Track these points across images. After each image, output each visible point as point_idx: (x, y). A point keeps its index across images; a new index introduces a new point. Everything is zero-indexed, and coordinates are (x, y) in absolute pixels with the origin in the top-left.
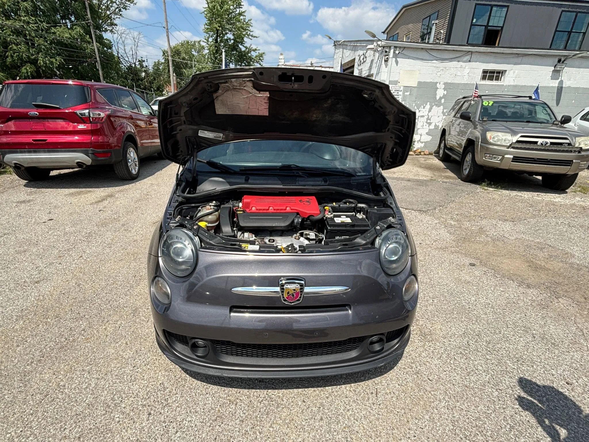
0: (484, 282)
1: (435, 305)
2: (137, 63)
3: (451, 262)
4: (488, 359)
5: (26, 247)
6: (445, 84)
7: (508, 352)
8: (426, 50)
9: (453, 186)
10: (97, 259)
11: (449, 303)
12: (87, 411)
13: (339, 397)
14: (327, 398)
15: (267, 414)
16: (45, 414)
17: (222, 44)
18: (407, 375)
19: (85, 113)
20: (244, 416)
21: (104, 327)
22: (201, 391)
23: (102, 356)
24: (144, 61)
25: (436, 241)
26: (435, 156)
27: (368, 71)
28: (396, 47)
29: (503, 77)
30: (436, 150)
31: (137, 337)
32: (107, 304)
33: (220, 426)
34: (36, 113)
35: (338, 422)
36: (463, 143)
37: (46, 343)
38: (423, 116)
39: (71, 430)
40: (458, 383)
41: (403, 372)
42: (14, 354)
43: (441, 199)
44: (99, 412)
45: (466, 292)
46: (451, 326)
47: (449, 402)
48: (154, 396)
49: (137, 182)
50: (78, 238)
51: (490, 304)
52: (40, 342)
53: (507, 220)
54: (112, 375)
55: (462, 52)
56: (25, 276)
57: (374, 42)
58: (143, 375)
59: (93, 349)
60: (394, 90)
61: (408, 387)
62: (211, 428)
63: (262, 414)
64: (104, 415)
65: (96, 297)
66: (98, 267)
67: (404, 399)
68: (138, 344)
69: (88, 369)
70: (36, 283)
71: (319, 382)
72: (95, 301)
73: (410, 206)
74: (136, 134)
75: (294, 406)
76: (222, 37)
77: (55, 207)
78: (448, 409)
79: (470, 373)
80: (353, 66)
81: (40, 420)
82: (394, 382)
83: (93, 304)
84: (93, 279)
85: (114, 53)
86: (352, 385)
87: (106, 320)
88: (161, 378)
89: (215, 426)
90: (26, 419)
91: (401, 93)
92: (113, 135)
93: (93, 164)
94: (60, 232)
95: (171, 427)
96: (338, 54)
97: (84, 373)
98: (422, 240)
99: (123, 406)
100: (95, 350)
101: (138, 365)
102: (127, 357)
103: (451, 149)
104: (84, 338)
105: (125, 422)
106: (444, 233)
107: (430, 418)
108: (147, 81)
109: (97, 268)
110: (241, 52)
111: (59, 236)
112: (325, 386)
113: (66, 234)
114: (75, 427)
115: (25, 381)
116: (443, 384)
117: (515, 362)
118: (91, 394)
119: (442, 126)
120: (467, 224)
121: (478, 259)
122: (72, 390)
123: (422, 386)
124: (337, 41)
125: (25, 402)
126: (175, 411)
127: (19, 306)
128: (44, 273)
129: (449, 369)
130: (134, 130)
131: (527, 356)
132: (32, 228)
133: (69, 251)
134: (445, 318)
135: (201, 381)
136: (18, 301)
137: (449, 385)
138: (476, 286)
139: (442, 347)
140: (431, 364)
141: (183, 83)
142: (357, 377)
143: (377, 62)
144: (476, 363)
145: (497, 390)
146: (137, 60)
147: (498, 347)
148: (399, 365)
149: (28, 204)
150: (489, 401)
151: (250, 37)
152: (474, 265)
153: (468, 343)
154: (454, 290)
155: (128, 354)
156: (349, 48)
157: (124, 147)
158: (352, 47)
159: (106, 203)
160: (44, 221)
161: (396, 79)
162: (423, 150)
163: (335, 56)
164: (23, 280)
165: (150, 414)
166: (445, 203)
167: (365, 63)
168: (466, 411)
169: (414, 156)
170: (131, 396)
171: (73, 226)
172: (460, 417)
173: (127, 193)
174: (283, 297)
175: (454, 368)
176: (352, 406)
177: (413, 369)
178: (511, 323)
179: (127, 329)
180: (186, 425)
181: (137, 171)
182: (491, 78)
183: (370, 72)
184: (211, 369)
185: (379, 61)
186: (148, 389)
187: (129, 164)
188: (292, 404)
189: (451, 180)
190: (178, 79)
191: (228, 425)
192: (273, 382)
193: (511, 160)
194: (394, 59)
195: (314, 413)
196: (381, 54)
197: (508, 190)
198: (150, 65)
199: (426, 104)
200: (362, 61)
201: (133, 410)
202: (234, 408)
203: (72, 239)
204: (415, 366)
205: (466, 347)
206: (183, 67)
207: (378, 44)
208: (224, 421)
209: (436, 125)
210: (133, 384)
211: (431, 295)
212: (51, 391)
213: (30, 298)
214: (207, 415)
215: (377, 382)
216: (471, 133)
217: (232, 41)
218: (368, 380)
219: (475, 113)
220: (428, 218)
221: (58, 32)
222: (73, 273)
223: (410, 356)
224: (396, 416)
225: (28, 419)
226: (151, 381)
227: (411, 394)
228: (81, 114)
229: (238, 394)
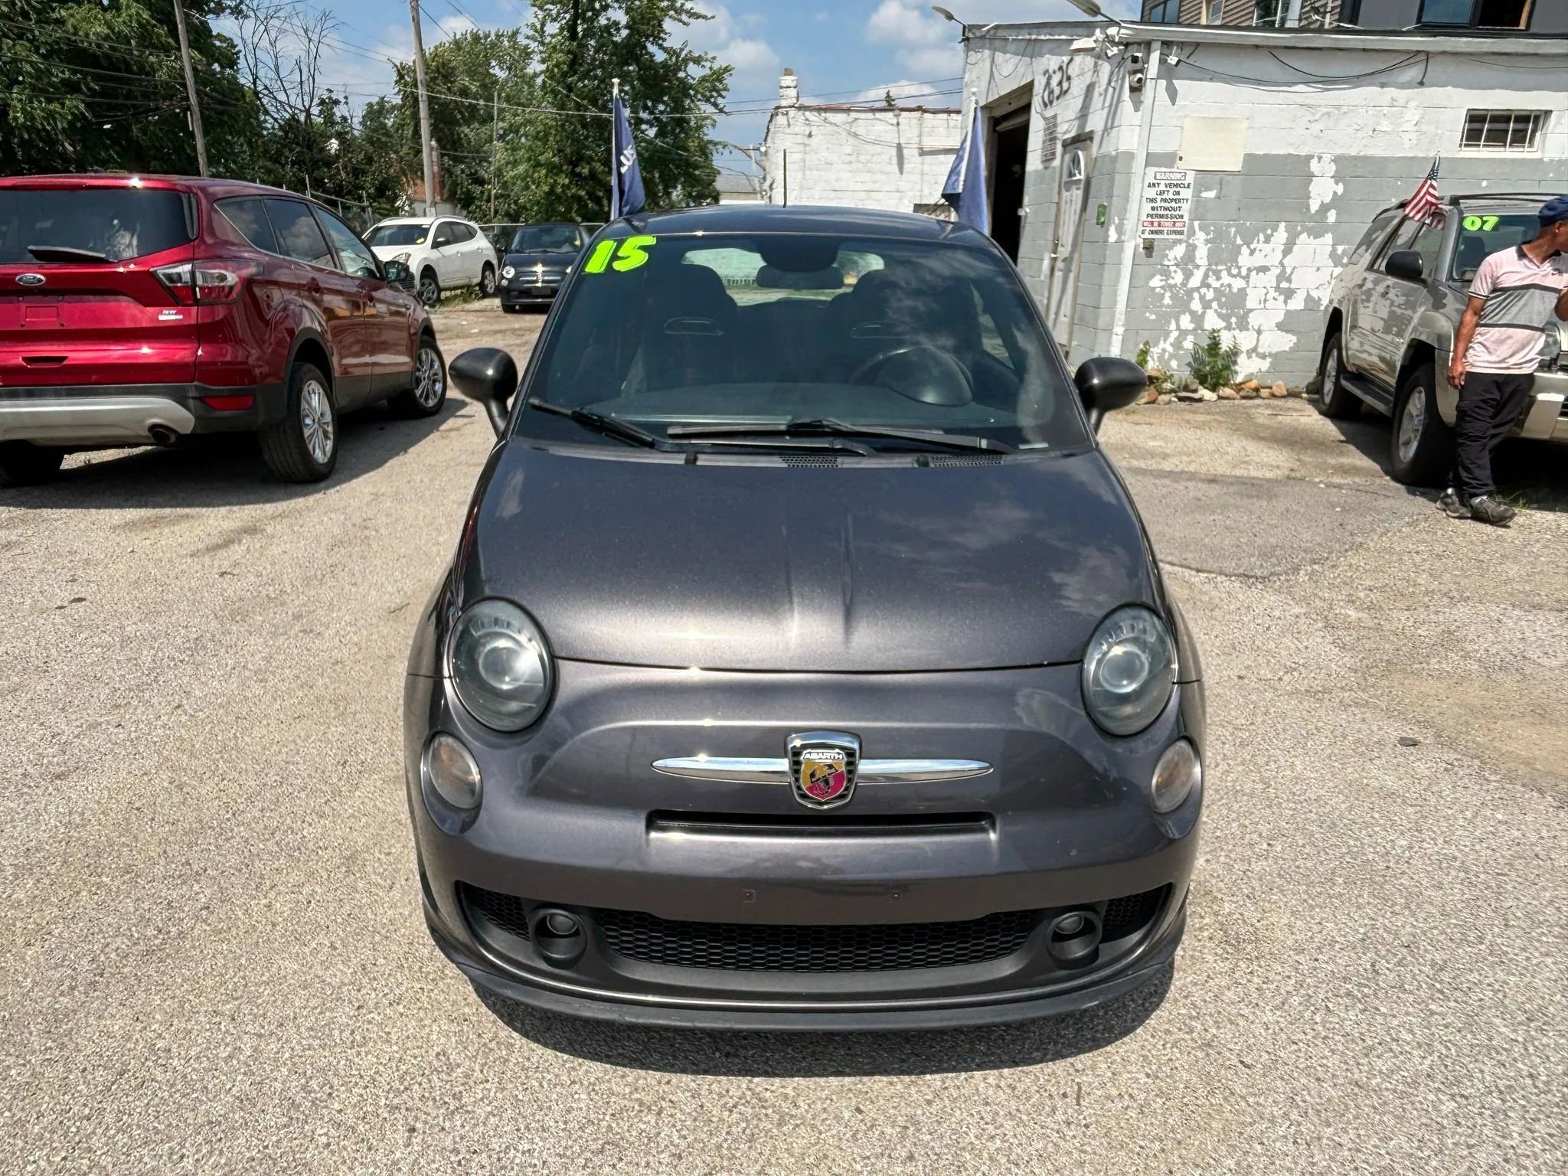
0: (1444, 794)
1: (1275, 858)
2: (315, 110)
3: (1336, 733)
4: (1433, 1013)
5: (16, 679)
6: (1337, 160)
7: (1500, 995)
8: (1272, 50)
9: (1364, 497)
10: (227, 714)
11: (1322, 853)
12: (237, 1116)
13: (965, 1102)
14: (929, 1102)
15: (752, 1139)
16: (125, 1118)
17: (592, 42)
18: (1175, 1050)
19: (179, 275)
20: (683, 1144)
21: (264, 901)
22: (557, 1076)
23: (264, 978)
24: (336, 102)
25: (1295, 670)
26: (1311, 401)
27: (1076, 123)
28: (1167, 44)
29: (1538, 134)
30: (1311, 380)
31: (362, 929)
32: (268, 840)
33: (614, 1166)
34: (39, 276)
35: (959, 1167)
36: (1398, 356)
37: (104, 938)
38: (1263, 269)
39: (197, 1160)
40: (1333, 1075)
41: (1162, 1042)
42: (20, 965)
43: (1318, 539)
44: (271, 1120)
45: (1382, 822)
46: (1322, 919)
47: (1299, 1124)
48: (420, 1084)
49: (328, 488)
50: (164, 653)
51: (1456, 858)
52: (87, 936)
53: (1539, 607)
54: (298, 1027)
55: (1393, 55)
56: (24, 759)
57: (1096, 27)
58: (387, 1030)
59: (237, 958)
60: (1163, 183)
61: (1175, 1082)
62: (589, 1170)
63: (735, 1140)
64: (285, 1126)
65: (233, 821)
66: (231, 735)
67: (1163, 1115)
68: (365, 947)
69: (230, 1010)
70: (58, 777)
71: (903, 1061)
72: (232, 830)
73: (1211, 561)
74: (329, 337)
75: (828, 1122)
76: (592, 20)
77: (87, 562)
78: (1295, 1142)
79: (1372, 1048)
80: (1027, 108)
81: (112, 1132)
82: (1133, 1068)
83: (227, 840)
84: (221, 772)
85: (242, 81)
86: (1006, 1071)
87: (268, 882)
88: (439, 1039)
89: (601, 1166)
90: (73, 1129)
91: (1186, 194)
92: (260, 343)
93: (199, 431)
94: (110, 636)
95: (474, 1164)
96: (977, 68)
97: (218, 1019)
98: (1248, 667)
99: (337, 1106)
100: (243, 961)
101: (371, 1004)
102: (336, 981)
103: (1360, 377)
104: (208, 928)
105: (345, 1148)
106: (1320, 644)
107: (1238, 1164)
108: (345, 167)
109: (230, 739)
110: (651, 65)
111: (108, 647)
112: (924, 1073)
113: (126, 641)
114: (211, 1153)
115: (61, 1036)
116: (1286, 1077)
117: (1520, 1024)
118: (245, 1074)
119: (1331, 302)
120: (1402, 619)
121: (1426, 724)
122: (192, 1061)
123: (1219, 1081)
124: (971, 27)
125: (65, 1086)
126: (485, 1124)
127: (16, 839)
128: (76, 751)
129: (1308, 1037)
130: (320, 324)
131: (1559, 1007)
132: (26, 624)
133: (143, 691)
134: (1305, 897)
135: (555, 1048)
136: (14, 827)
137: (1302, 1081)
138: (1416, 805)
139: (1289, 977)
140: (1252, 1023)
141: (463, 171)
142: (1020, 1052)
143: (1106, 90)
144: (1396, 1022)
145: (1453, 1096)
146: (316, 101)
147: (1469, 981)
148: (1152, 1021)
149: (8, 555)
150: (1426, 1125)
151: (684, 17)
152: (1414, 743)
153: (1373, 965)
154: (1341, 817)
155: (339, 974)
156: (1012, 47)
157: (292, 379)
158: (1023, 45)
159: (237, 551)
160: (59, 604)
161: (1170, 149)
162: (1269, 382)
163: (967, 76)
164: (20, 771)
165: (413, 1130)
166: (1330, 553)
167: (1068, 96)
168: (1350, 1150)
169: (1237, 402)
170: (357, 1084)
171: (147, 617)
172: (1332, 1164)
173: (301, 522)
174: (799, 788)
175: (1323, 1034)
176: (1002, 1126)
177: (1194, 1035)
178: (1519, 914)
179: (332, 908)
180: (517, 1161)
181: (329, 454)
182: (1497, 138)
183: (1082, 126)
184: (588, 1003)
185: (1111, 90)
186: (404, 1068)
187: (307, 433)
188: (825, 1116)
189: (1357, 480)
190: (446, 159)
191: (637, 1164)
192: (768, 1059)
193: (1559, 409)
194: (1163, 83)
195: (890, 1141)
196: (1119, 65)
197: (1551, 509)
198: (354, 112)
199: (1275, 229)
200: (1057, 92)
201: (364, 1118)
202: (653, 1122)
203: (146, 656)
204: (1199, 1026)
205: (1368, 979)
206: (463, 117)
207: (1107, 36)
208: (626, 1156)
209: (1309, 299)
210: (359, 1054)
211: (1264, 829)
212: (132, 1062)
213: (47, 817)
214: (574, 1137)
215: (1080, 1066)
216: (1425, 322)
217: (625, 33)
218: (1052, 1060)
219: (1438, 254)
220: (1270, 598)
221: (72, 20)
222: (160, 754)
223: (1186, 997)
224: (1136, 1157)
225: (78, 1128)
226: (409, 1045)
227: (1185, 1100)
228: (169, 277)
229: (666, 1088)
